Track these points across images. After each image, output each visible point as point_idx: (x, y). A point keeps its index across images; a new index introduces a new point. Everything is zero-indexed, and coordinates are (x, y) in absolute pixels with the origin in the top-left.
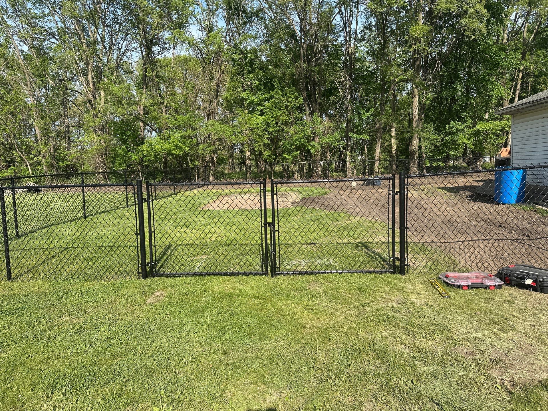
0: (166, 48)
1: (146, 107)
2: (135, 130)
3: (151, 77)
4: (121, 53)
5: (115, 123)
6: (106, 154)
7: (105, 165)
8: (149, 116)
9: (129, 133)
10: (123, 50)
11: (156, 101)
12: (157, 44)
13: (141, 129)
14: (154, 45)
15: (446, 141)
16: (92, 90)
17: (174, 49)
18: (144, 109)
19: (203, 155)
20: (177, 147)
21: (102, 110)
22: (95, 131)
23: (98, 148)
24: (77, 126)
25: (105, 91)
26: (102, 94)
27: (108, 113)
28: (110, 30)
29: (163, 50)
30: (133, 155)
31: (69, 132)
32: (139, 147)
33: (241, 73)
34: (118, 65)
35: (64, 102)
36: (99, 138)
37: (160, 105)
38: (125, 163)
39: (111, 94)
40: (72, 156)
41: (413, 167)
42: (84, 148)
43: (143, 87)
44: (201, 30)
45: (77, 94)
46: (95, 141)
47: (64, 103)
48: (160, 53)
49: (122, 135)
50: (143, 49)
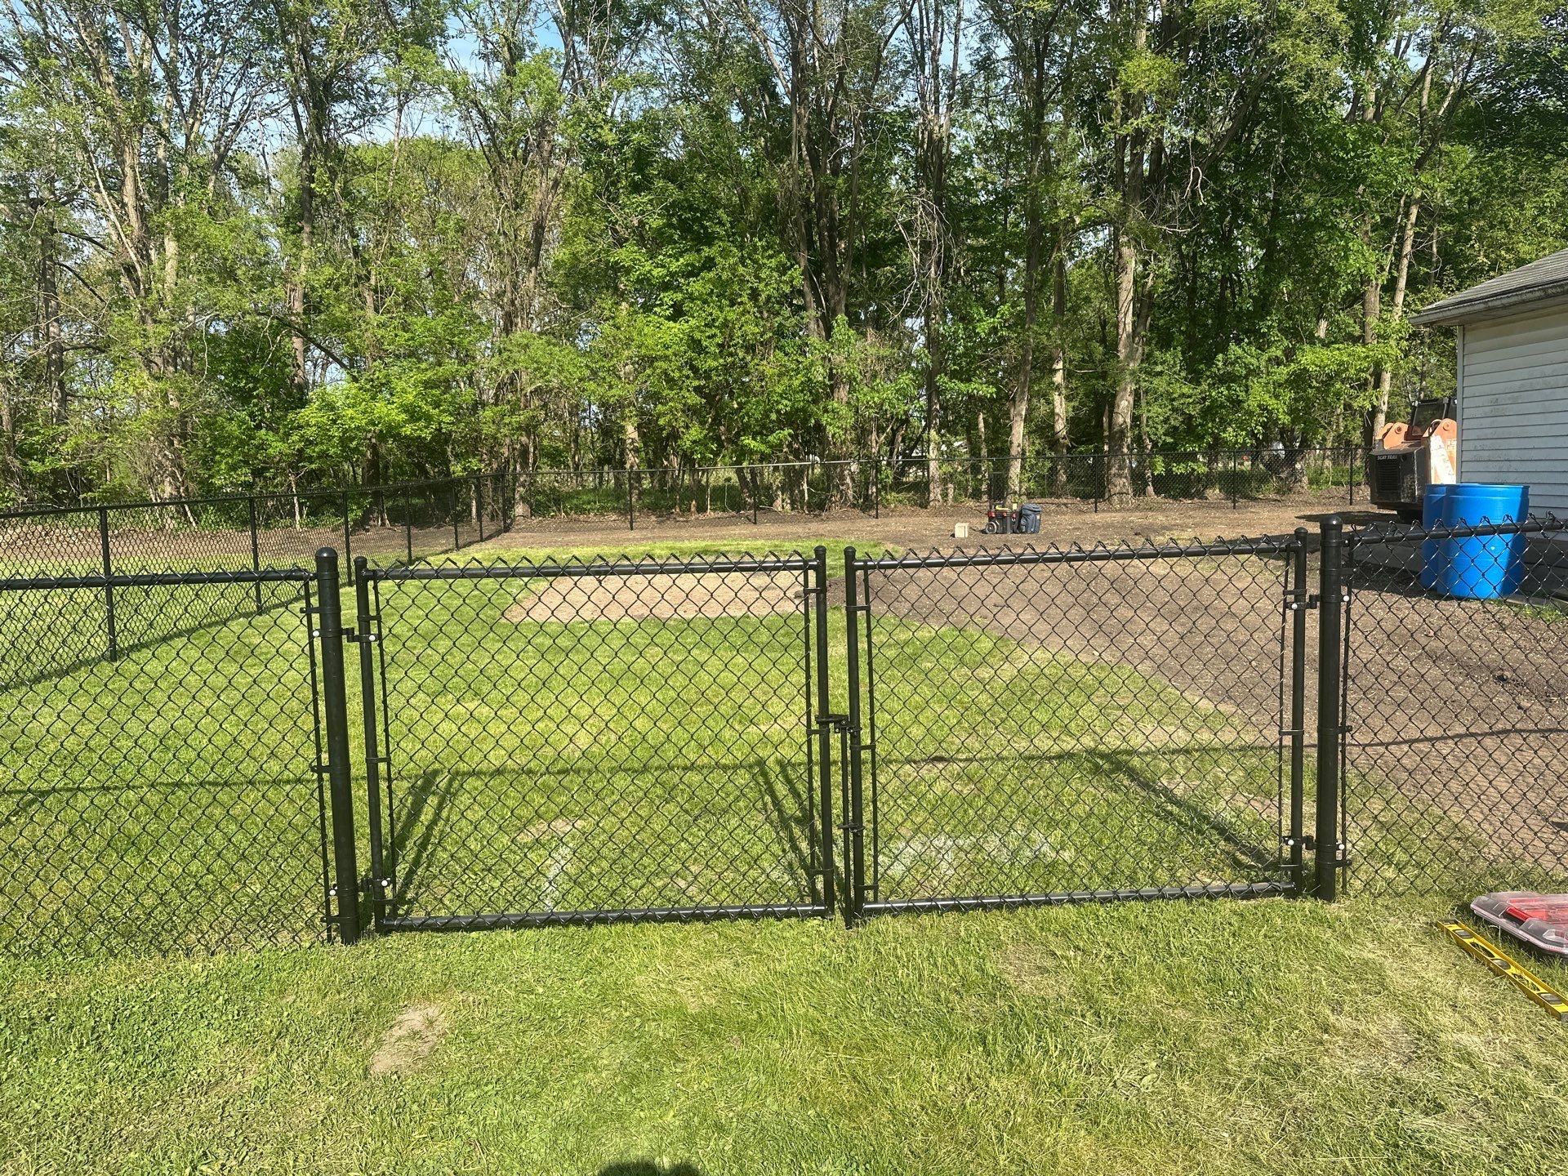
0: (374, 110)
1: (313, 289)
2: (279, 359)
3: (329, 198)
4: (230, 120)
5: (214, 340)
6: (183, 436)
7: (182, 471)
8: (323, 316)
9: (258, 370)
10: (235, 112)
11: (344, 270)
12: (346, 96)
13: (295, 358)
14: (338, 99)
15: (1214, 401)
16: (136, 233)
17: (400, 111)
18: (305, 296)
19: (495, 438)
20: (414, 414)
21: (169, 298)
22: (148, 363)
23: (159, 417)
24: (89, 346)
25: (178, 238)
26: (171, 246)
27: (190, 309)
28: (194, 50)
29: (362, 116)
30: (271, 436)
31: (61, 365)
32: (291, 416)
33: (608, 189)
34: (222, 157)
35: (44, 270)
36: (161, 385)
37: (356, 285)
38: (246, 463)
39: (198, 246)
40: (71, 443)
41: (1120, 476)
42: (112, 417)
43: (302, 228)
44: (485, 56)
45: (88, 250)
46: (145, 393)
47: (44, 275)
48: (355, 123)
49: (236, 377)
50: (300, 107)
